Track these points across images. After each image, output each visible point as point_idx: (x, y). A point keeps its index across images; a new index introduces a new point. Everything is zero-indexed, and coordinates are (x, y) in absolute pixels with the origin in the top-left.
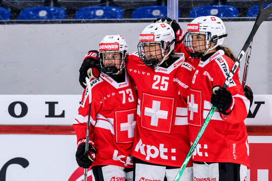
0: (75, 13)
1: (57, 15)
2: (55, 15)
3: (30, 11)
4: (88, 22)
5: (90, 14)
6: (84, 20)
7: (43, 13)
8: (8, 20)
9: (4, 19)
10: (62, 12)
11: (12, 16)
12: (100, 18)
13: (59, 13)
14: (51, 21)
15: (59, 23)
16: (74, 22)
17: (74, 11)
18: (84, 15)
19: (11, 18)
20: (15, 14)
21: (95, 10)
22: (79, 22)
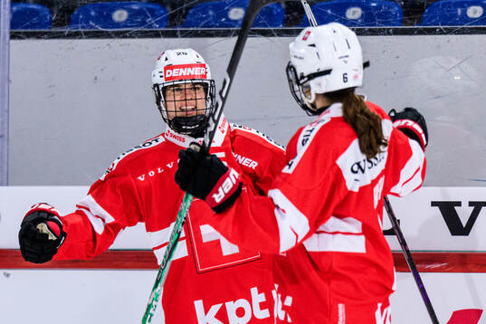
0: (423, 12)
1: (386, 17)
2: (379, 16)
3: (327, 7)
4: (449, 32)
5: (456, 15)
6: (442, 27)
7: (354, 13)
8: (281, 27)
9: (272, 25)
10: (395, 10)
11: (288, 18)
12: (476, 23)
13: (387, 12)
14: (370, 30)
15: (388, 33)
16: (421, 32)
17: (421, 8)
18: (440, 17)
19: (286, 22)
20: (295, 14)
21: (464, 5)
22: (431, 32)
